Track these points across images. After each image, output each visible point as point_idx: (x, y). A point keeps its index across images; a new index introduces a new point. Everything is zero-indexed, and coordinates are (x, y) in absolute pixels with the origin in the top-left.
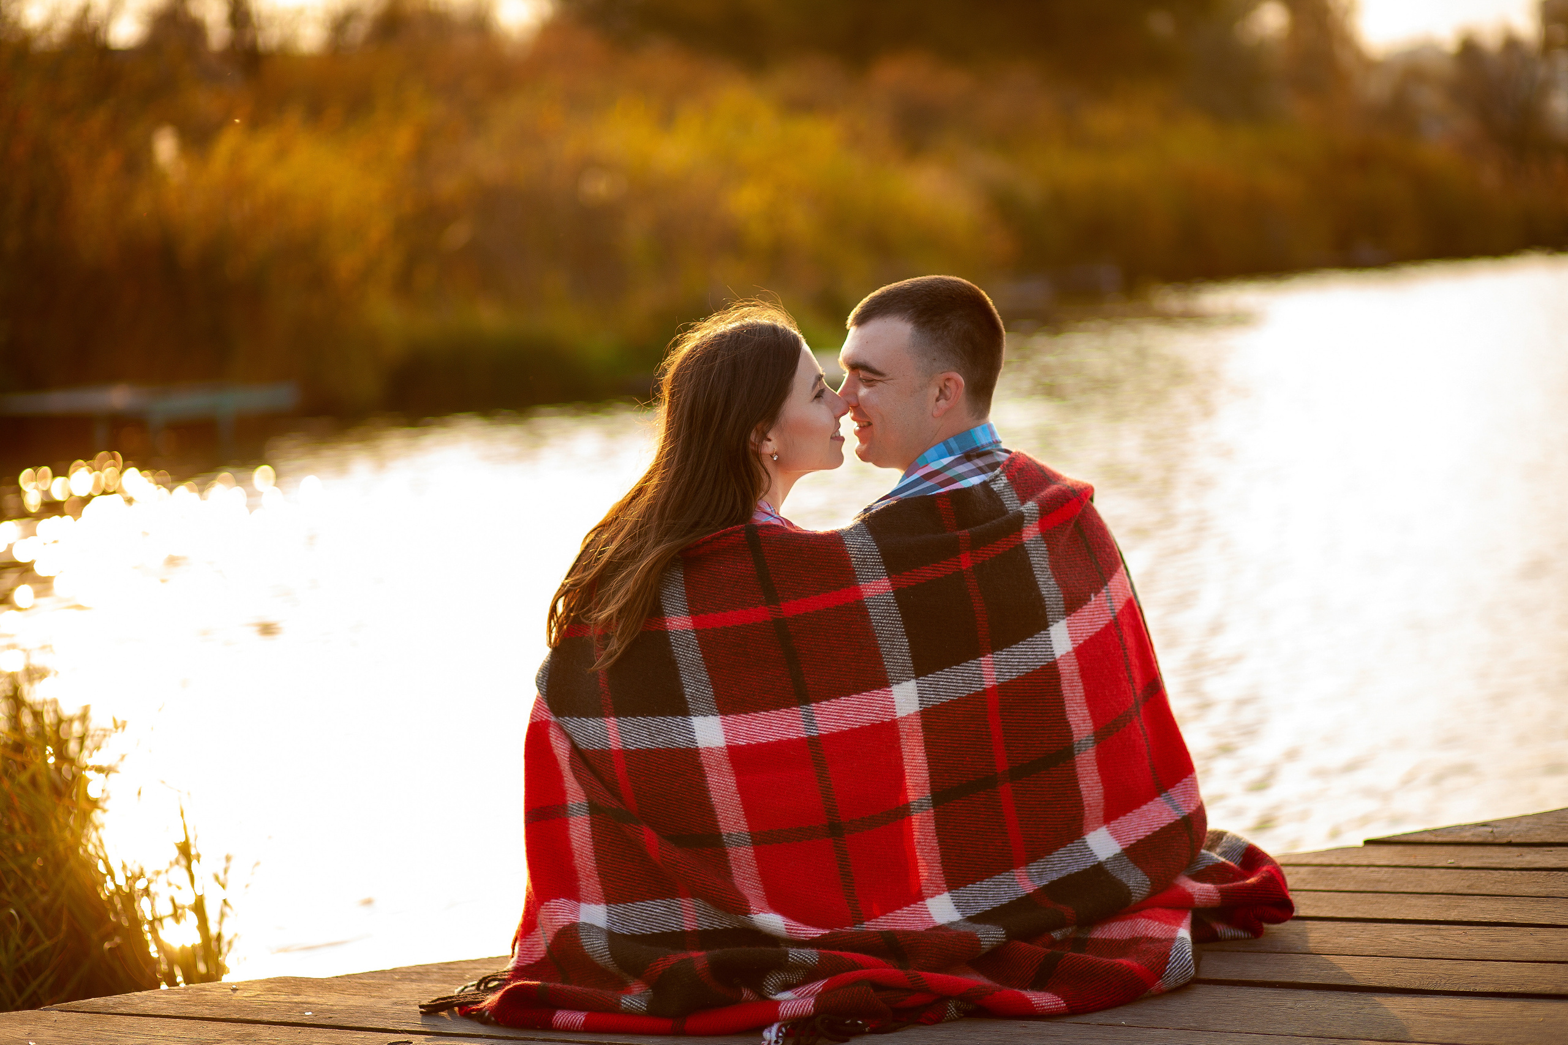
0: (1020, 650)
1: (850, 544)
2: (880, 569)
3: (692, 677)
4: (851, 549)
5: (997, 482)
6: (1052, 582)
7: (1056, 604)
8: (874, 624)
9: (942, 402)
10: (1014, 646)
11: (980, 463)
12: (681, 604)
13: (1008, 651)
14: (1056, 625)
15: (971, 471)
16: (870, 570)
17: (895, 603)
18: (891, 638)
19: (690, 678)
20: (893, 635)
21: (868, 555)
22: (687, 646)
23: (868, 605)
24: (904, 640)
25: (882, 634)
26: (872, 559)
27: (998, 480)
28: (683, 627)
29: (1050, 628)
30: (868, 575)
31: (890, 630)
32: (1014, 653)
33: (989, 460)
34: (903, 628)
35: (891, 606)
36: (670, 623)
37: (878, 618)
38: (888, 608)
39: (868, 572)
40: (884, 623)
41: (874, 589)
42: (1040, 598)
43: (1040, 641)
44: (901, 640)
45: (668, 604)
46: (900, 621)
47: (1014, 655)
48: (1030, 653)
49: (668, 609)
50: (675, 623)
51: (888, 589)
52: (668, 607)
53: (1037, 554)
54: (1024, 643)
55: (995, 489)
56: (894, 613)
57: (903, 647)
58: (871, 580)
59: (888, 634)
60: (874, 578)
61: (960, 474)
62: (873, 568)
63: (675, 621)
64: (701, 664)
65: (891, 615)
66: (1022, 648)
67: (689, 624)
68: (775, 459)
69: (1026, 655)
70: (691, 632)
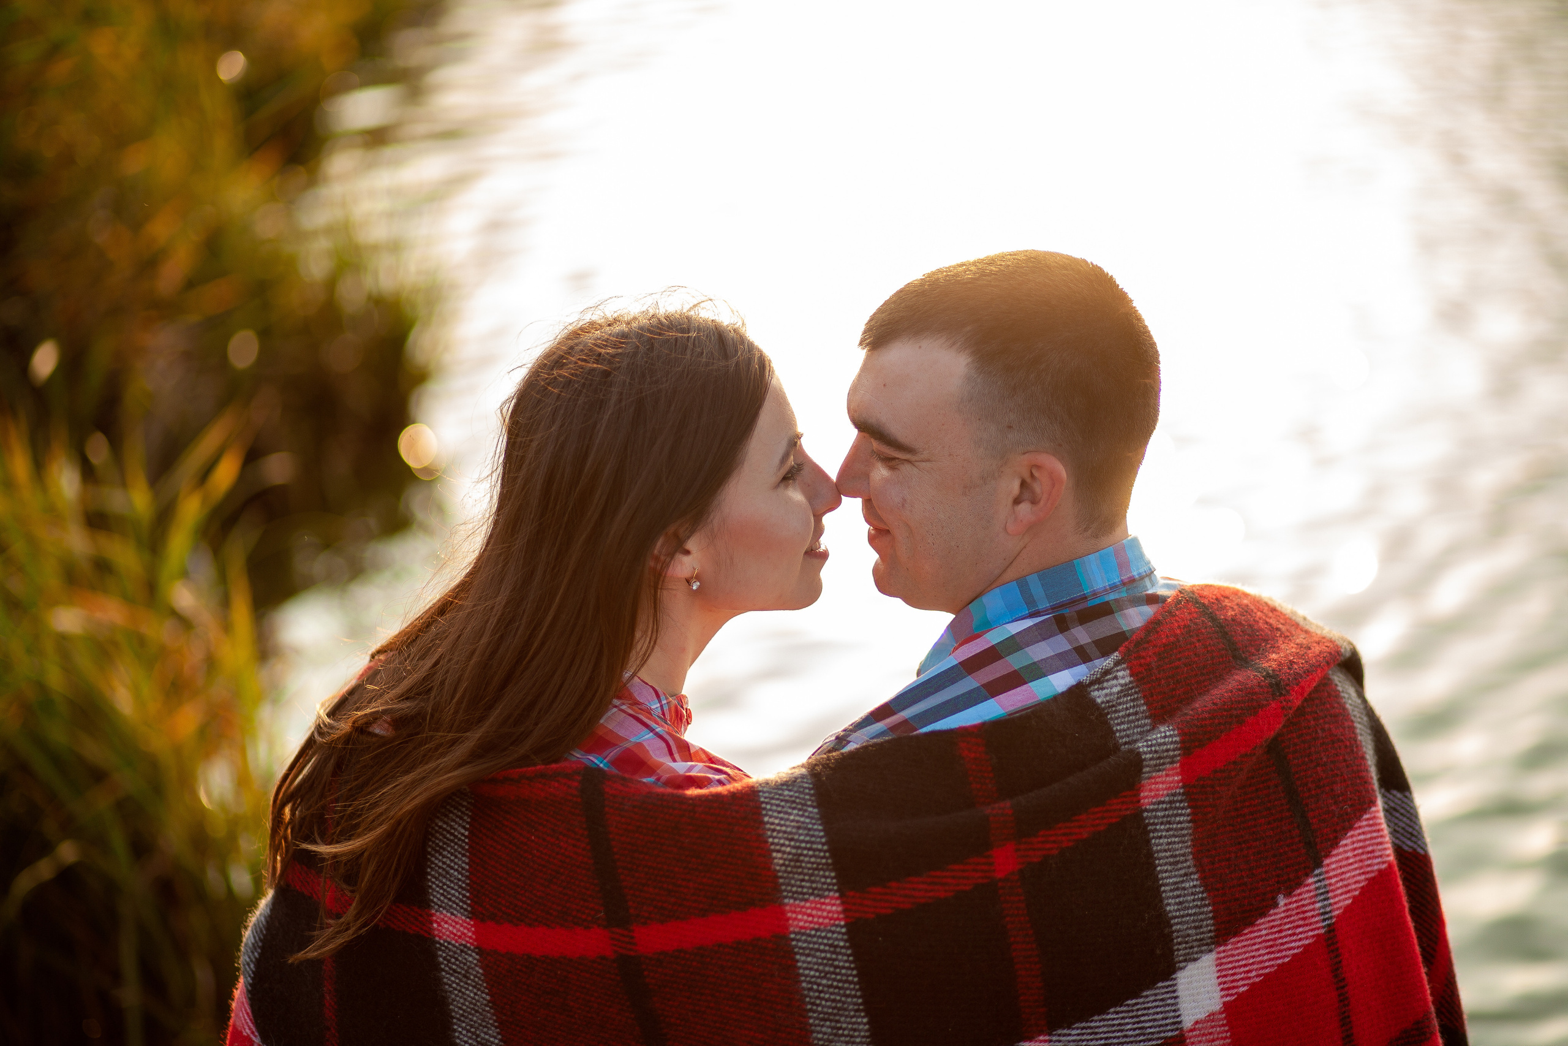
0: (1110, 1022)
1: (773, 824)
2: (826, 877)
3: (473, 1033)
4: (775, 834)
5: (1105, 684)
6: (1193, 882)
7: (1196, 928)
8: (804, 985)
9: (1024, 508)
10: (1096, 1018)
11: (1082, 635)
12: (459, 893)
13: (1083, 1028)
14: (1191, 966)
15: (1060, 656)
16: (807, 878)
17: (847, 948)
18: (835, 1015)
19: (469, 1034)
20: (839, 1009)
21: (805, 848)
22: (465, 976)
23: (796, 946)
24: (859, 1020)
25: (818, 1005)
26: (811, 857)
27: (1108, 681)
28: (460, 937)
29: (1180, 975)
30: (803, 887)
31: (834, 1001)
32: (1096, 1030)
33: (1103, 628)
34: (859, 997)
35: (840, 953)
36: (439, 925)
37: (812, 973)
38: (834, 956)
39: (803, 880)
40: (824, 986)
41: (809, 915)
42: (1162, 921)
43: (1155, 1001)
44: (854, 1020)
45: (438, 886)
46: (855, 984)
47: (1096, 1033)
48: (1129, 1027)
49: (436, 896)
50: (446, 926)
51: (838, 919)
52: (438, 892)
53: (1167, 830)
54: (1118, 1009)
55: (1099, 700)
56: (843, 968)
57: (856, 1034)
58: (806, 897)
59: (829, 1007)
60: (812, 894)
61: (1034, 663)
62: (811, 875)
63: (446, 923)
64: (488, 1012)
65: (838, 970)
66: (1113, 1019)
67: (470, 934)
68: (694, 588)
69: (1122, 1031)
70: (473, 951)
